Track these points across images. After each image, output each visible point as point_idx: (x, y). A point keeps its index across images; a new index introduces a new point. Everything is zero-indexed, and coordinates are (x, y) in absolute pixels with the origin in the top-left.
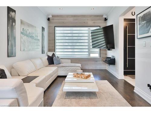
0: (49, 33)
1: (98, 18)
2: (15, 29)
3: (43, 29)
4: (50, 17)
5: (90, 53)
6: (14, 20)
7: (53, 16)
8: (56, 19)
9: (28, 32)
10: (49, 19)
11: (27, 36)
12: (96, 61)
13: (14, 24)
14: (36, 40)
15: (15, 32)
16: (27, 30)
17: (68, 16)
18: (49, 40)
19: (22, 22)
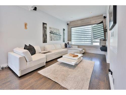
0: (68, 32)
1: (99, 17)
2: (46, 31)
3: (64, 30)
4: (69, 23)
5: (92, 42)
6: (46, 28)
7: (70, 22)
8: (72, 24)
9: (54, 32)
10: (68, 24)
11: (53, 34)
12: (97, 48)
13: (46, 29)
14: (59, 35)
15: (47, 33)
16: (53, 31)
17: (78, 21)
18: (68, 35)
19: (50, 28)
